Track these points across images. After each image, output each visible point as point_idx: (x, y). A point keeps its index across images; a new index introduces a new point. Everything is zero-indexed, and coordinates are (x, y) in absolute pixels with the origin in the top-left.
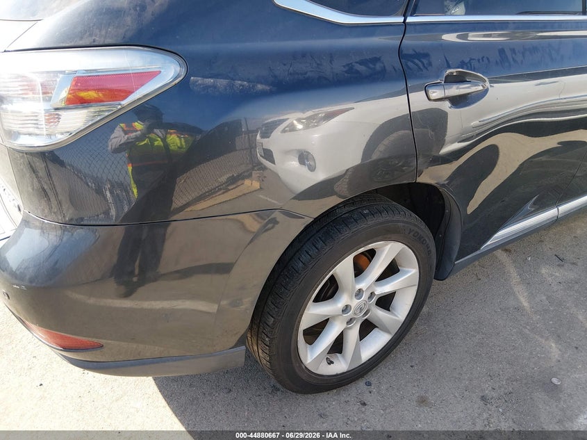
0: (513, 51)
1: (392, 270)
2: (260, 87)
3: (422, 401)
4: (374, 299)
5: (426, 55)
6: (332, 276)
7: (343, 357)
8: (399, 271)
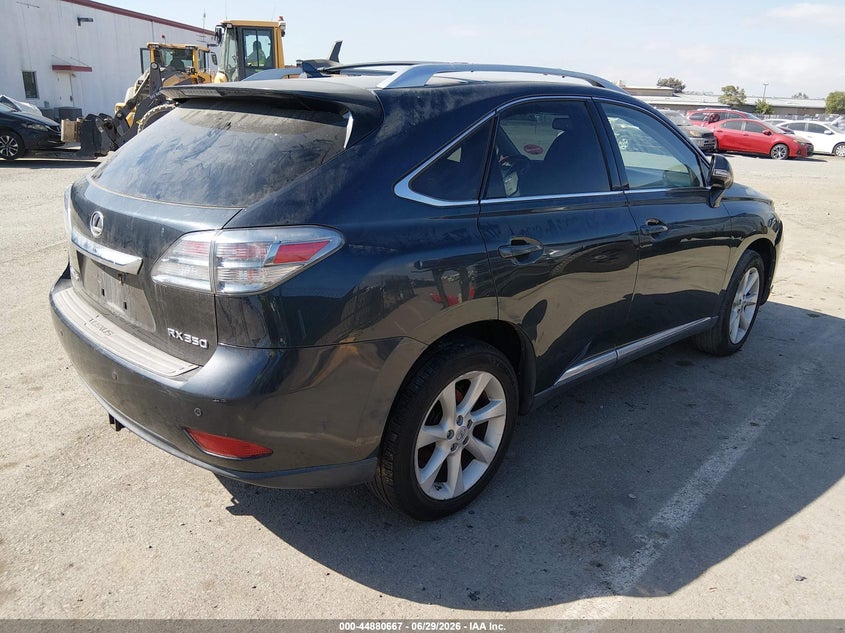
0: (558, 221)
1: (483, 402)
2: (392, 250)
3: (520, 520)
4: (472, 427)
5: (496, 226)
6: (438, 401)
7: (449, 484)
8: (489, 402)
